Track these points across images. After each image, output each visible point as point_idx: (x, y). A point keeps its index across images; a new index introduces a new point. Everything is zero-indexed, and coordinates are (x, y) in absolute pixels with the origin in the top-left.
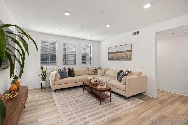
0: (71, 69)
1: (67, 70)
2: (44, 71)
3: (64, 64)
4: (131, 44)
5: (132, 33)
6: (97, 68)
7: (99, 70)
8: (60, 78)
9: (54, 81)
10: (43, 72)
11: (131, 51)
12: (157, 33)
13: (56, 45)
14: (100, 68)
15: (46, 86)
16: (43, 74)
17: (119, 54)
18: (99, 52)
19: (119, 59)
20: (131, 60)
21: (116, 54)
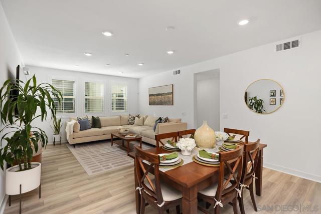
0: (96, 117)
1: (90, 119)
2: (57, 121)
3: (86, 112)
4: (173, 85)
5: (174, 72)
6: (134, 115)
7: (136, 118)
8: (81, 130)
9: (72, 133)
10: (56, 123)
11: (172, 93)
12: (196, 74)
13: (75, 85)
14: (138, 117)
15: (60, 141)
16: (57, 125)
17: (160, 97)
18: (138, 94)
19: (161, 103)
20: (173, 105)
21: (157, 97)
